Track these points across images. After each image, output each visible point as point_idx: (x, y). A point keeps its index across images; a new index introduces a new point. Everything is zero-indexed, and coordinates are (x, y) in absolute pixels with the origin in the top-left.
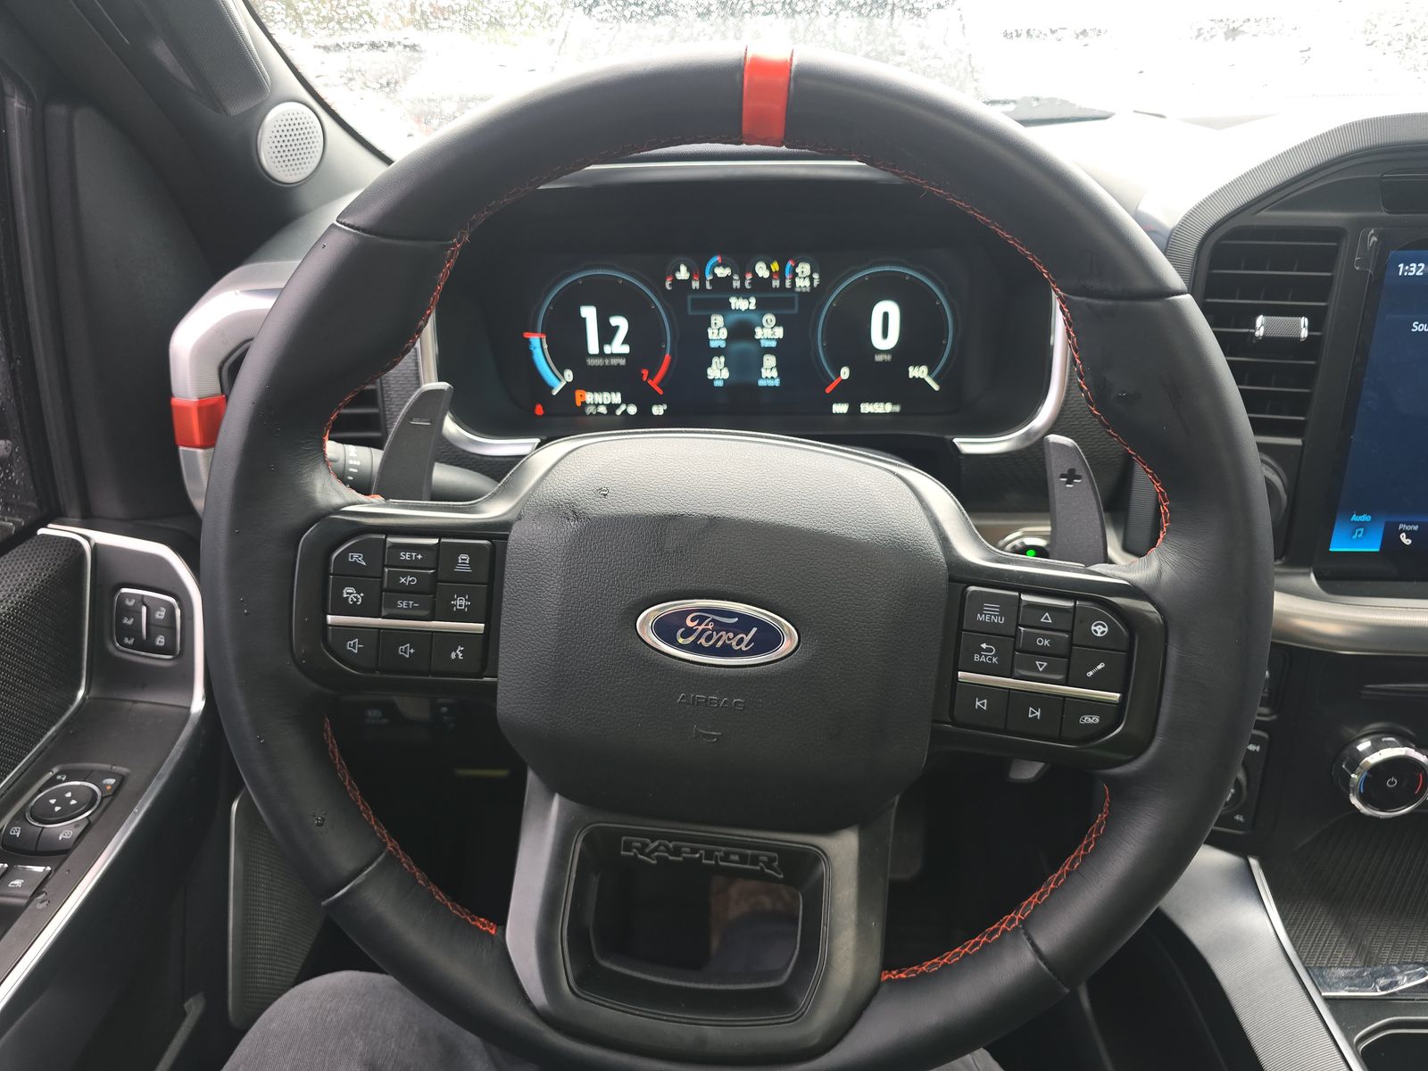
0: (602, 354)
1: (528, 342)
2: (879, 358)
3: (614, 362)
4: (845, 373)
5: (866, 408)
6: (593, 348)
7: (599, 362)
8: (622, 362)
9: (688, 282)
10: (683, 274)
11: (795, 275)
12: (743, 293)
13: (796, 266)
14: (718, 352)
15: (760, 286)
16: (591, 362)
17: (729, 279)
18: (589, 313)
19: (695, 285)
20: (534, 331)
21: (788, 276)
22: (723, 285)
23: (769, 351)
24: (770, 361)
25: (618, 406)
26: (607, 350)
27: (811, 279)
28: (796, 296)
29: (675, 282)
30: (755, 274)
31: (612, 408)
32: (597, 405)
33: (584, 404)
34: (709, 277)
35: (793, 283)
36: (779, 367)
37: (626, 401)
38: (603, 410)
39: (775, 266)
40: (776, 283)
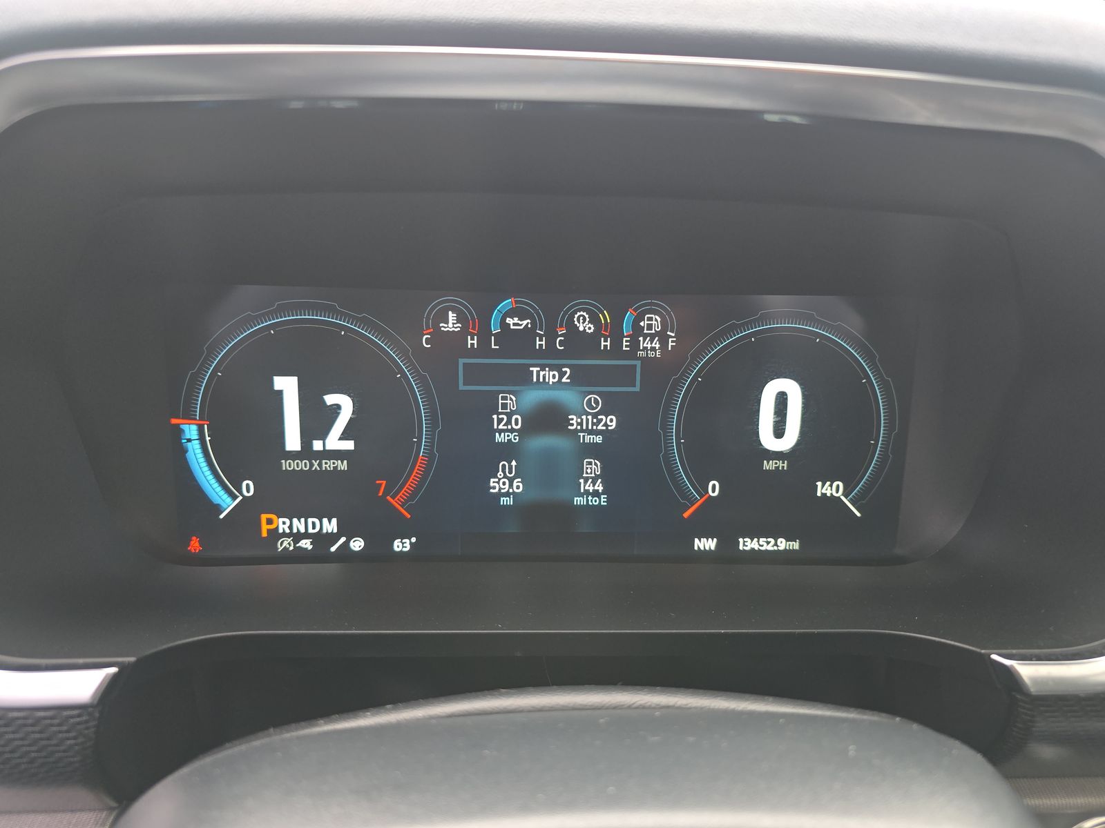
0: (306, 452)
1: (178, 432)
2: (769, 465)
3: (328, 465)
4: (714, 488)
5: (748, 544)
6: (293, 441)
7: (303, 465)
8: (343, 466)
9: (461, 336)
10: (452, 324)
11: (637, 331)
12: (549, 357)
13: (640, 317)
14: (508, 451)
15: (579, 344)
16: (287, 465)
17: (529, 334)
18: (287, 385)
19: (472, 342)
20: (189, 417)
21: (627, 329)
22: (516, 343)
23: (592, 451)
24: (593, 467)
25: (333, 538)
26: (317, 445)
27: (664, 340)
28: (638, 363)
29: (438, 336)
30: (572, 328)
31: (322, 540)
32: (298, 537)
33: (275, 535)
34: (495, 330)
35: (634, 344)
36: (605, 476)
37: (347, 530)
38: (306, 544)
39: (605, 317)
40: (605, 344)
